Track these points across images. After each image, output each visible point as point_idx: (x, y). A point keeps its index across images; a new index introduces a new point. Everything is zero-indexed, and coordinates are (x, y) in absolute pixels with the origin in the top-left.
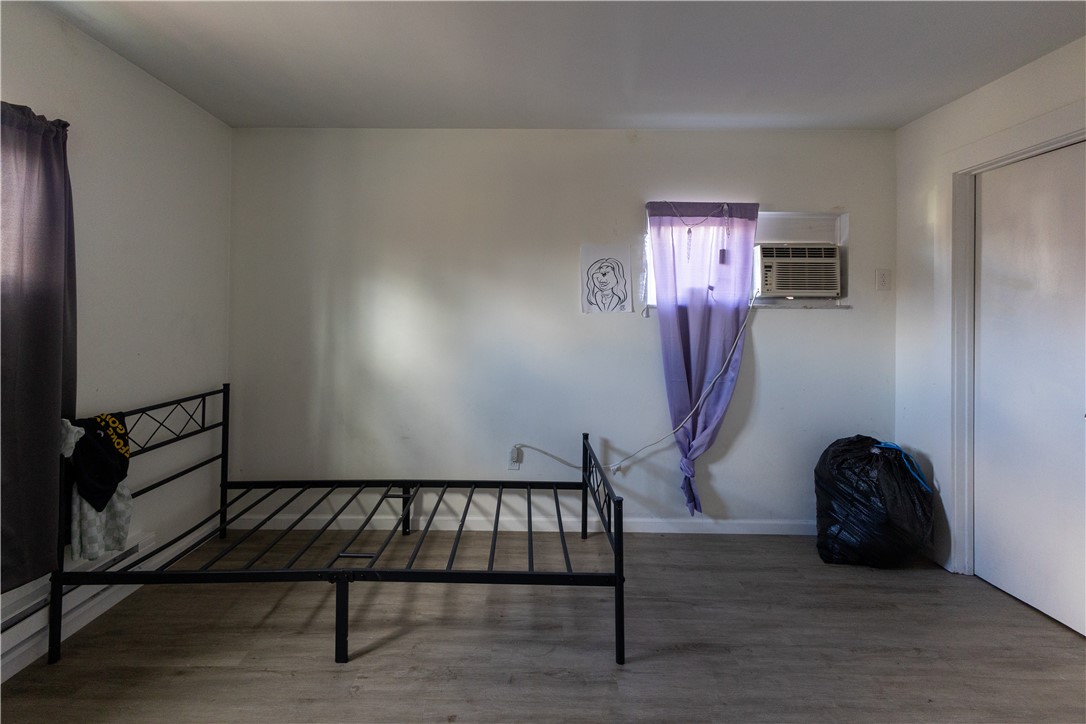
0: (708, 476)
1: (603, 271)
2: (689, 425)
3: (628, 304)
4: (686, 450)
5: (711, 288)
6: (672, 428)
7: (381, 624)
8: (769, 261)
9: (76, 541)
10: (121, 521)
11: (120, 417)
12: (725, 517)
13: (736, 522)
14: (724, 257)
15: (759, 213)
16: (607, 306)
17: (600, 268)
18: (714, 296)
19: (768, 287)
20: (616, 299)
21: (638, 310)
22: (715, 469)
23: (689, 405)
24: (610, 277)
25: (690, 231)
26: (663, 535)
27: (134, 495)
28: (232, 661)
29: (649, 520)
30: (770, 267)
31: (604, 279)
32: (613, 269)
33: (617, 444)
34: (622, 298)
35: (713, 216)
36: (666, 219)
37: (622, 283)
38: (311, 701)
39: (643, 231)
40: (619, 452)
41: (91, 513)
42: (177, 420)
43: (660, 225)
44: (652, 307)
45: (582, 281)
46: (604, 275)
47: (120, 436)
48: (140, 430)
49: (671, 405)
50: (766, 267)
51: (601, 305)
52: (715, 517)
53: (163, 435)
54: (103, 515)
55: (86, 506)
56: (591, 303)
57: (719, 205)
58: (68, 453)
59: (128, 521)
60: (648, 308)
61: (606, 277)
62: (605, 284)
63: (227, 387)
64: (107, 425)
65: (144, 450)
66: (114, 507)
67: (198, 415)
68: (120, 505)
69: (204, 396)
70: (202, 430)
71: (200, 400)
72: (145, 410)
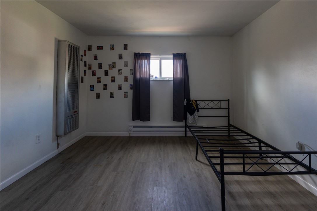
10: (196, 119)
11: (196, 101)
27: (199, 116)
42: (212, 105)
47: (195, 104)
48: (201, 105)
53: (208, 107)
54: (192, 117)
58: (185, 104)
63: (229, 100)
64: (193, 101)
65: (203, 108)
66: (194, 116)
67: (219, 105)
68: (195, 117)
69: (220, 101)
70: (220, 108)
71: (219, 102)
72: (203, 101)
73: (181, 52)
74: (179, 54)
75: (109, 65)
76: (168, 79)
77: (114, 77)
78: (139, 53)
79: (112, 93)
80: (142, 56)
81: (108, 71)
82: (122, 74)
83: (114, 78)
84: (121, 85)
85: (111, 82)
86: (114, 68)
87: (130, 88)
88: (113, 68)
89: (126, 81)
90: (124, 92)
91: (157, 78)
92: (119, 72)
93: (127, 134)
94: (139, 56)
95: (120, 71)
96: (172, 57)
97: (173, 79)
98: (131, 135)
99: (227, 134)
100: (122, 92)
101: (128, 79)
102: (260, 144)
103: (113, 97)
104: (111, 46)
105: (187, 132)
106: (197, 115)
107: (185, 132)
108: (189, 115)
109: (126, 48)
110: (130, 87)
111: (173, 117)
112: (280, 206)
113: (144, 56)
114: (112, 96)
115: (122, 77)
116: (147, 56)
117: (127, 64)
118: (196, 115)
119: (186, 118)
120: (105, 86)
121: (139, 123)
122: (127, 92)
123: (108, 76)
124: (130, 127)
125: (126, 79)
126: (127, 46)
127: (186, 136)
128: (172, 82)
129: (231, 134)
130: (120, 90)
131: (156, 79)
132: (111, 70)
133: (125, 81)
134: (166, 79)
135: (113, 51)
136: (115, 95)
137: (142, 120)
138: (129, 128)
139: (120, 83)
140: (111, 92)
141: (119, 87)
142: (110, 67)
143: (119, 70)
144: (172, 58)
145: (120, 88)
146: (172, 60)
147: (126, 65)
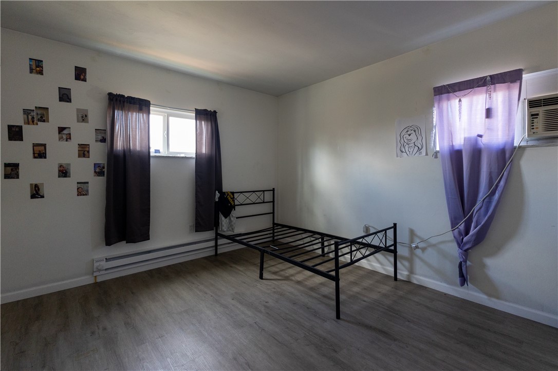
0: (484, 266)
1: (409, 133)
2: (462, 227)
3: (424, 151)
4: (460, 244)
5: (481, 136)
6: (450, 228)
7: (280, 276)
8: (535, 110)
9: (220, 225)
10: (233, 223)
11: (233, 193)
12: (498, 298)
13: (507, 303)
14: (489, 113)
15: (523, 76)
16: (411, 153)
17: (407, 131)
18: (484, 141)
19: (534, 130)
20: (416, 148)
21: (430, 154)
22: (489, 262)
23: (461, 213)
24: (413, 137)
25: (460, 101)
26: (445, 294)
27: (237, 218)
28: (241, 269)
29: (439, 283)
30: (538, 115)
31: (409, 138)
32: (415, 131)
33: (418, 233)
34: (420, 147)
35: (478, 87)
36: (444, 96)
37: (420, 138)
38: (245, 283)
39: (433, 106)
40: (419, 237)
41: (223, 218)
42: (253, 198)
43: (440, 101)
44: (438, 152)
45: (397, 139)
46: (410, 135)
47: (231, 198)
48: (240, 199)
49: (450, 213)
50: (532, 115)
51: (408, 152)
52: (490, 295)
53: (248, 201)
54: (227, 220)
55: (222, 216)
56: (402, 152)
57: (484, 78)
58: (217, 200)
59: (235, 224)
60: (437, 152)
61: (410, 136)
62: (410, 140)
63: (274, 189)
64: (228, 195)
65: (241, 205)
66: (230, 219)
67: (262, 197)
68: (232, 219)
69: (264, 191)
70: (264, 202)
71: (262, 192)
72: (241, 192)
73: (210, 108)
74: (205, 110)
75: (26, 112)
76: (182, 155)
77: (44, 145)
78: (123, 96)
79: (36, 186)
80: (130, 103)
81: (20, 128)
82: (70, 138)
83: (43, 148)
84: (69, 165)
85: (35, 157)
86: (44, 121)
87: (95, 172)
88: (39, 120)
89: (84, 156)
90: (78, 183)
91: (160, 152)
92: (59, 133)
93: (87, 280)
94: (124, 102)
95: (65, 132)
96: (194, 115)
97: (196, 156)
98: (99, 280)
99: (271, 239)
100: (70, 184)
101: (88, 152)
102: (323, 239)
103: (43, 197)
104: (33, 63)
105: (218, 247)
106: (234, 215)
107: (214, 248)
108: (222, 217)
109: (82, 77)
110: (95, 169)
111: (196, 224)
112: (365, 289)
113: (134, 103)
114: (36, 192)
115: (72, 148)
116: (143, 106)
117: (86, 116)
118: (232, 216)
119: (216, 224)
120: (9, 169)
121: (123, 248)
122: (88, 183)
123: (22, 140)
124: (97, 262)
125: (84, 151)
126: (85, 74)
127: (216, 254)
128: (194, 161)
129: (276, 238)
130: (65, 178)
131: (157, 154)
132: (31, 127)
133: (79, 156)
134: (178, 155)
135: (39, 76)
136: (46, 191)
137: (131, 240)
138: (96, 265)
139: (64, 162)
140: (34, 182)
141: (59, 171)
142: (30, 117)
143: (61, 130)
144: (195, 118)
145: (64, 172)
146: (194, 121)
147: (83, 117)
